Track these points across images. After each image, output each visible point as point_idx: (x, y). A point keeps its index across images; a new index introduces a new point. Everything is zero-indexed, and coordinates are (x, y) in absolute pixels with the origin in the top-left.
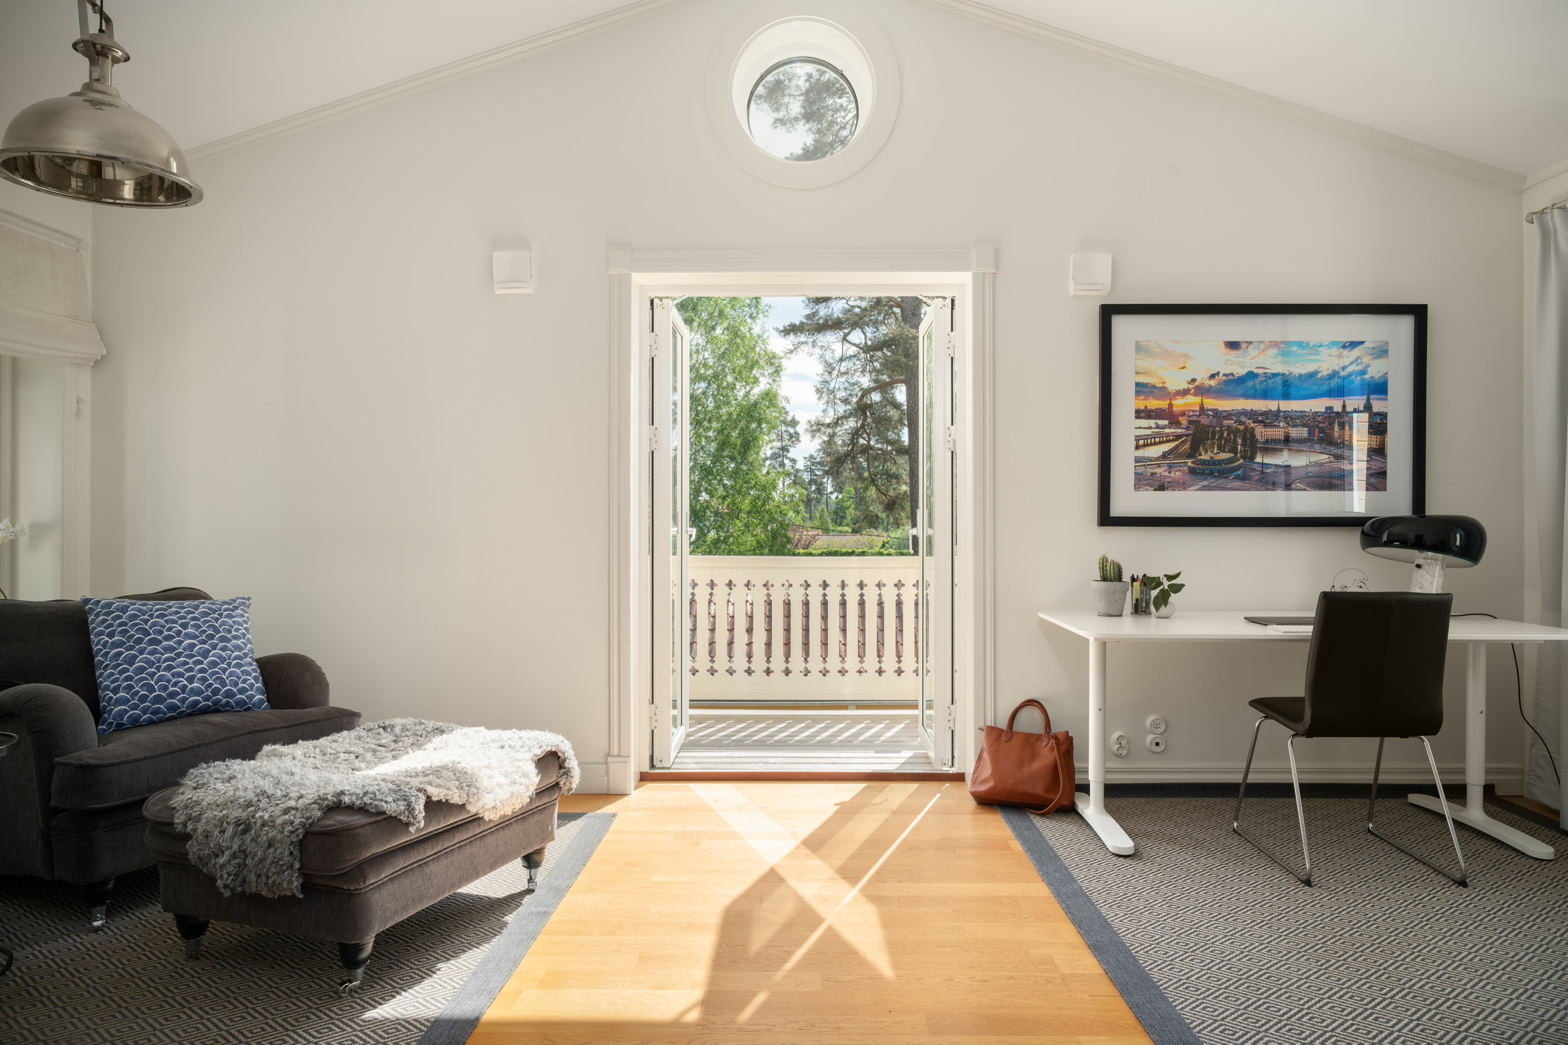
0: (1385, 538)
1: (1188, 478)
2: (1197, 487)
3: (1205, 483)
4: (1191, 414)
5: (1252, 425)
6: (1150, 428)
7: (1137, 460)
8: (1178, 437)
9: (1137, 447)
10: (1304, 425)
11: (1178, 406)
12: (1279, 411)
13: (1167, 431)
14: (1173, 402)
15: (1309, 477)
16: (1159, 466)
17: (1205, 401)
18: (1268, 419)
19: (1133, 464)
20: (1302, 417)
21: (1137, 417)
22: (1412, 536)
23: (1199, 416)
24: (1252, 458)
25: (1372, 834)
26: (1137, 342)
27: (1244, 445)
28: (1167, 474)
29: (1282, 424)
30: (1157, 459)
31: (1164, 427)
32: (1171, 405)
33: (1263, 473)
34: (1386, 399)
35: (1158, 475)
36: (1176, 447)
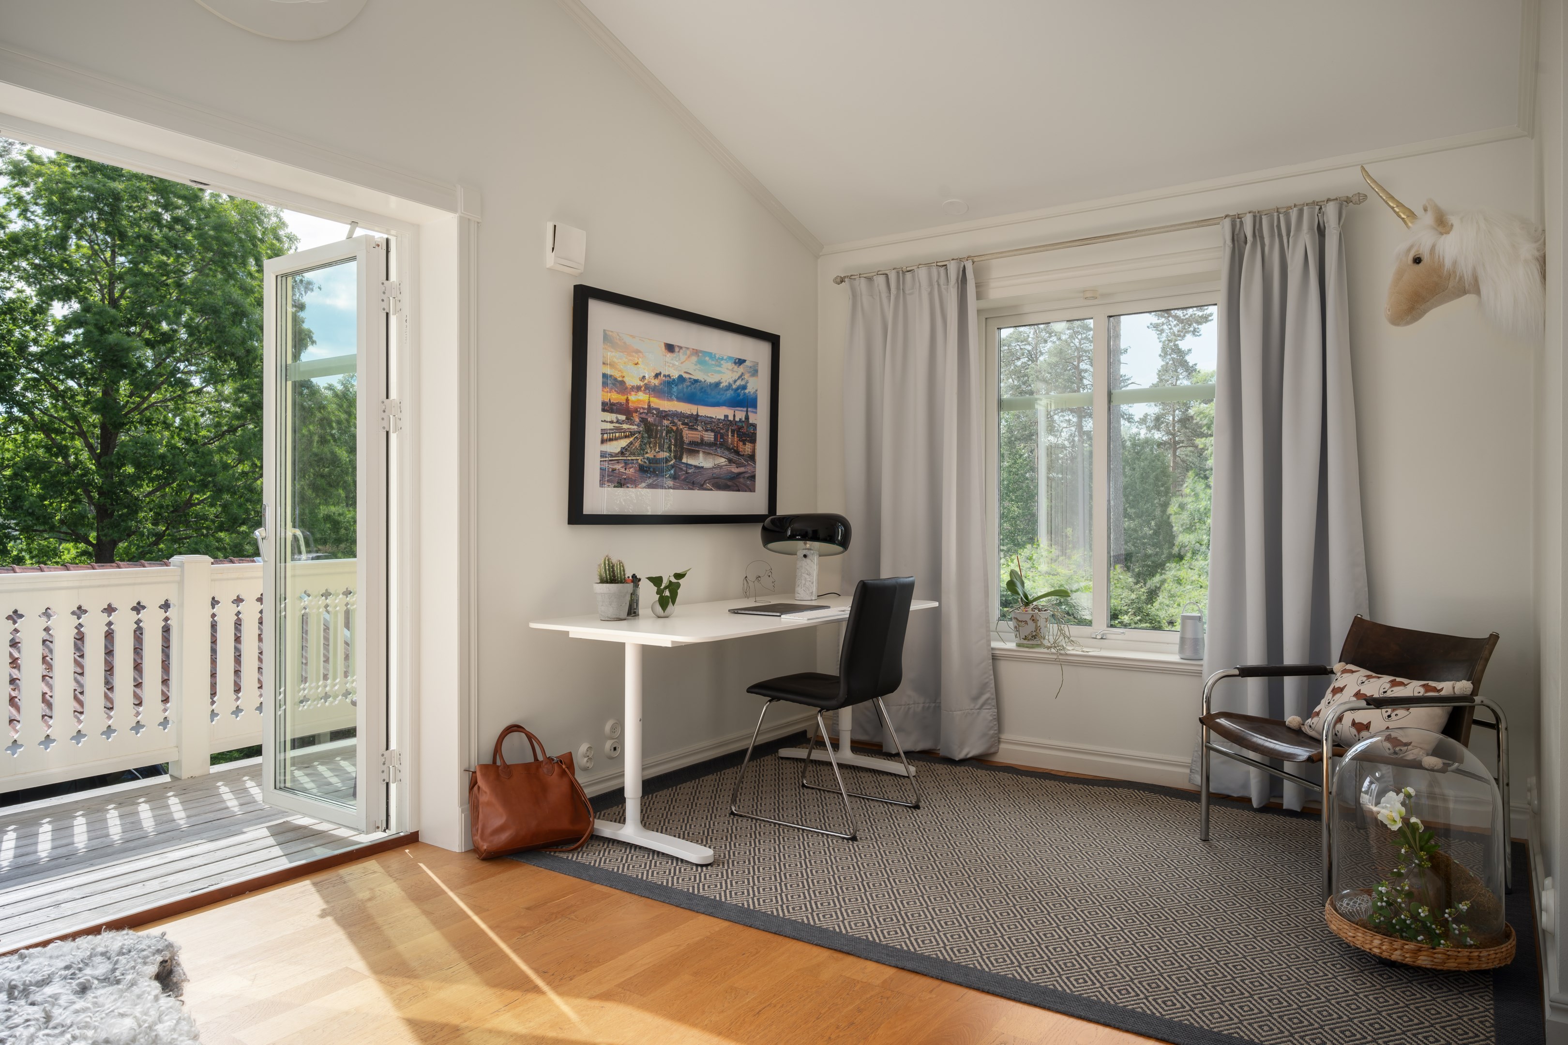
0: (789, 533)
1: (638, 475)
2: (644, 485)
3: (650, 481)
4: (642, 411)
5: (681, 427)
6: (612, 422)
7: (603, 455)
8: (632, 434)
9: (603, 441)
10: (712, 431)
11: (633, 402)
12: (697, 415)
13: (625, 426)
14: (630, 398)
15: (714, 478)
16: (618, 461)
17: (652, 399)
18: (693, 421)
19: (599, 459)
20: (711, 423)
21: (604, 410)
22: (810, 530)
23: (647, 414)
24: (681, 458)
25: (807, 787)
26: (604, 330)
27: (675, 445)
28: (623, 470)
29: (699, 428)
30: (616, 455)
31: (622, 422)
32: (627, 400)
33: (687, 473)
34: (756, 413)
35: (617, 472)
36: (631, 443)
